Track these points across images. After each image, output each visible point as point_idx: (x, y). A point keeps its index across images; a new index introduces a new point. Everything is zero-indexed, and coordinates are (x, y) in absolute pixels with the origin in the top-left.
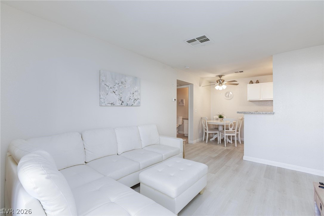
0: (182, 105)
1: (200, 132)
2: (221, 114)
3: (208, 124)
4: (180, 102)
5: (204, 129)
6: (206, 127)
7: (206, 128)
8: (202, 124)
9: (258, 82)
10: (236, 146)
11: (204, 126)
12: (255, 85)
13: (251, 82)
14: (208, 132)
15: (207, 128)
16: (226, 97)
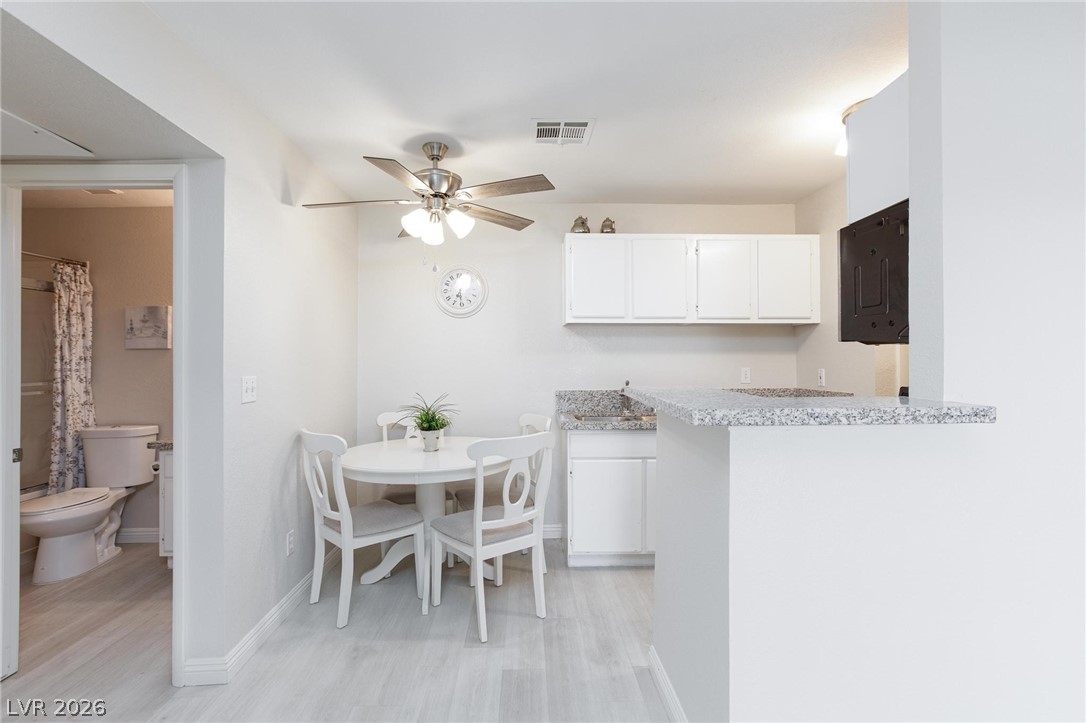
0: (152, 343)
1: (290, 541)
2: (429, 402)
3: (346, 480)
4: (137, 325)
5: (318, 522)
6: (335, 507)
7: (333, 515)
8: (302, 484)
9: (608, 227)
10: (544, 615)
11: (319, 498)
12: (595, 239)
13: (582, 225)
14: (349, 544)
15: (345, 515)
16: (449, 298)
